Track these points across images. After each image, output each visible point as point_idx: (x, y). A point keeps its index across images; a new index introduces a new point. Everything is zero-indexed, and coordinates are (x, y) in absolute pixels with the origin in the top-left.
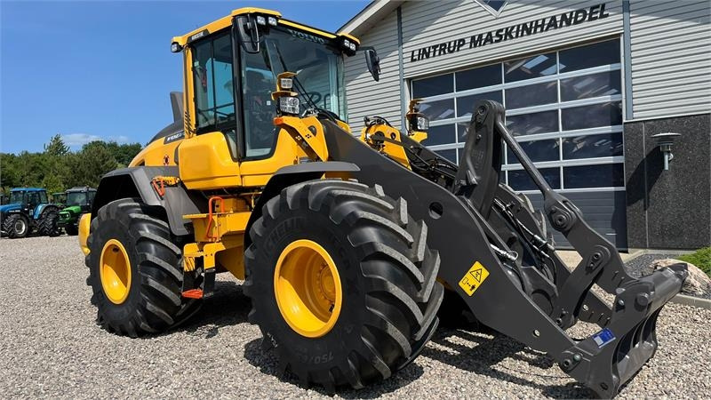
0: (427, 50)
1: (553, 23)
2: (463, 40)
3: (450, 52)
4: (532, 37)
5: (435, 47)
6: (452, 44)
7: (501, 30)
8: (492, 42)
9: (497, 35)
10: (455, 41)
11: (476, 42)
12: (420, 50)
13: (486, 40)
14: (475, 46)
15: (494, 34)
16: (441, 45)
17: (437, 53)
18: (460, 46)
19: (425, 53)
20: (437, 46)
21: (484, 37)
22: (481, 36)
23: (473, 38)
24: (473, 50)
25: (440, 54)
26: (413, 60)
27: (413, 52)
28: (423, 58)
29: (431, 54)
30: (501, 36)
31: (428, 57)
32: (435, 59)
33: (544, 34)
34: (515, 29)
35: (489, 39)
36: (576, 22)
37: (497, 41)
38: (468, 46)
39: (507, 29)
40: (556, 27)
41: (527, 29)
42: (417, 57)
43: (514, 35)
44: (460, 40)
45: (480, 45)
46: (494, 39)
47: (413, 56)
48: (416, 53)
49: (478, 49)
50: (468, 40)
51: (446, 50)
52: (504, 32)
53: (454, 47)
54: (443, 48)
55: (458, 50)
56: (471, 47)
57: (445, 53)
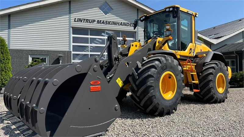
0: (81, 19)
1: (121, 24)
2: (95, 20)
3: (90, 23)
4: (116, 26)
5: (84, 19)
6: (91, 20)
7: (107, 21)
8: (104, 24)
9: (106, 22)
10: (92, 20)
11: (99, 22)
12: (78, 19)
13: (102, 23)
14: (99, 23)
15: (105, 22)
16: (87, 19)
17: (85, 22)
18: (93, 22)
19: (80, 20)
20: (85, 19)
21: (102, 21)
22: (101, 21)
23: (98, 21)
24: (98, 24)
25: (86, 22)
26: (75, 21)
27: (75, 18)
28: (79, 22)
29: (83, 21)
30: (107, 23)
31: (81, 22)
32: (84, 23)
33: (119, 26)
34: (111, 22)
35: (103, 23)
36: (127, 26)
37: (106, 24)
38: (96, 23)
39: (109, 21)
40: (122, 25)
41: (115, 23)
42: (77, 21)
43: (111, 24)
44: (94, 20)
45: (100, 23)
46: (105, 23)
47: (75, 20)
48: (77, 19)
49: (99, 24)
50: (97, 21)
51: (89, 22)
52: (108, 22)
53: (92, 21)
54: (87, 21)
55: (93, 23)
56: (97, 23)
57: (88, 22)
